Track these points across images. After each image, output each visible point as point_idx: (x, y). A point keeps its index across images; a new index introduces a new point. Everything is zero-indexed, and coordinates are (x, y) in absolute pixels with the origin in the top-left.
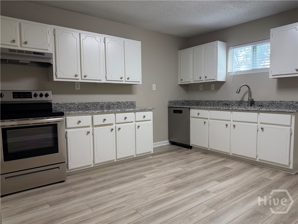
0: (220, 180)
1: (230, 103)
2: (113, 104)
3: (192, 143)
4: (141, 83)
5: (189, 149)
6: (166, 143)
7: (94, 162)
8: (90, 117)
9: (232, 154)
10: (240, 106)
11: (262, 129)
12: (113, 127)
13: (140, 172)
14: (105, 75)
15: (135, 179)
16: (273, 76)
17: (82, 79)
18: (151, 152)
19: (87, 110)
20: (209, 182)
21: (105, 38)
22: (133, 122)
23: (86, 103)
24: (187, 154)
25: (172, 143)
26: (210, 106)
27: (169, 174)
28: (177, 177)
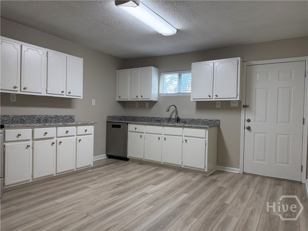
0: (155, 184)
1: (161, 119)
2: (51, 118)
3: (130, 155)
4: (82, 98)
5: (126, 161)
6: (103, 156)
7: (32, 176)
8: (31, 130)
9: (163, 162)
10: (169, 122)
11: (186, 140)
12: (54, 140)
13: (82, 184)
14: (46, 89)
15: (79, 190)
16: (193, 99)
17: (21, 91)
18: (91, 165)
19: (23, 123)
20: (146, 186)
21: (47, 52)
22: (74, 136)
23: (22, 116)
24: (125, 166)
25: (109, 157)
26: (145, 121)
27: (112, 184)
28: (119, 185)
